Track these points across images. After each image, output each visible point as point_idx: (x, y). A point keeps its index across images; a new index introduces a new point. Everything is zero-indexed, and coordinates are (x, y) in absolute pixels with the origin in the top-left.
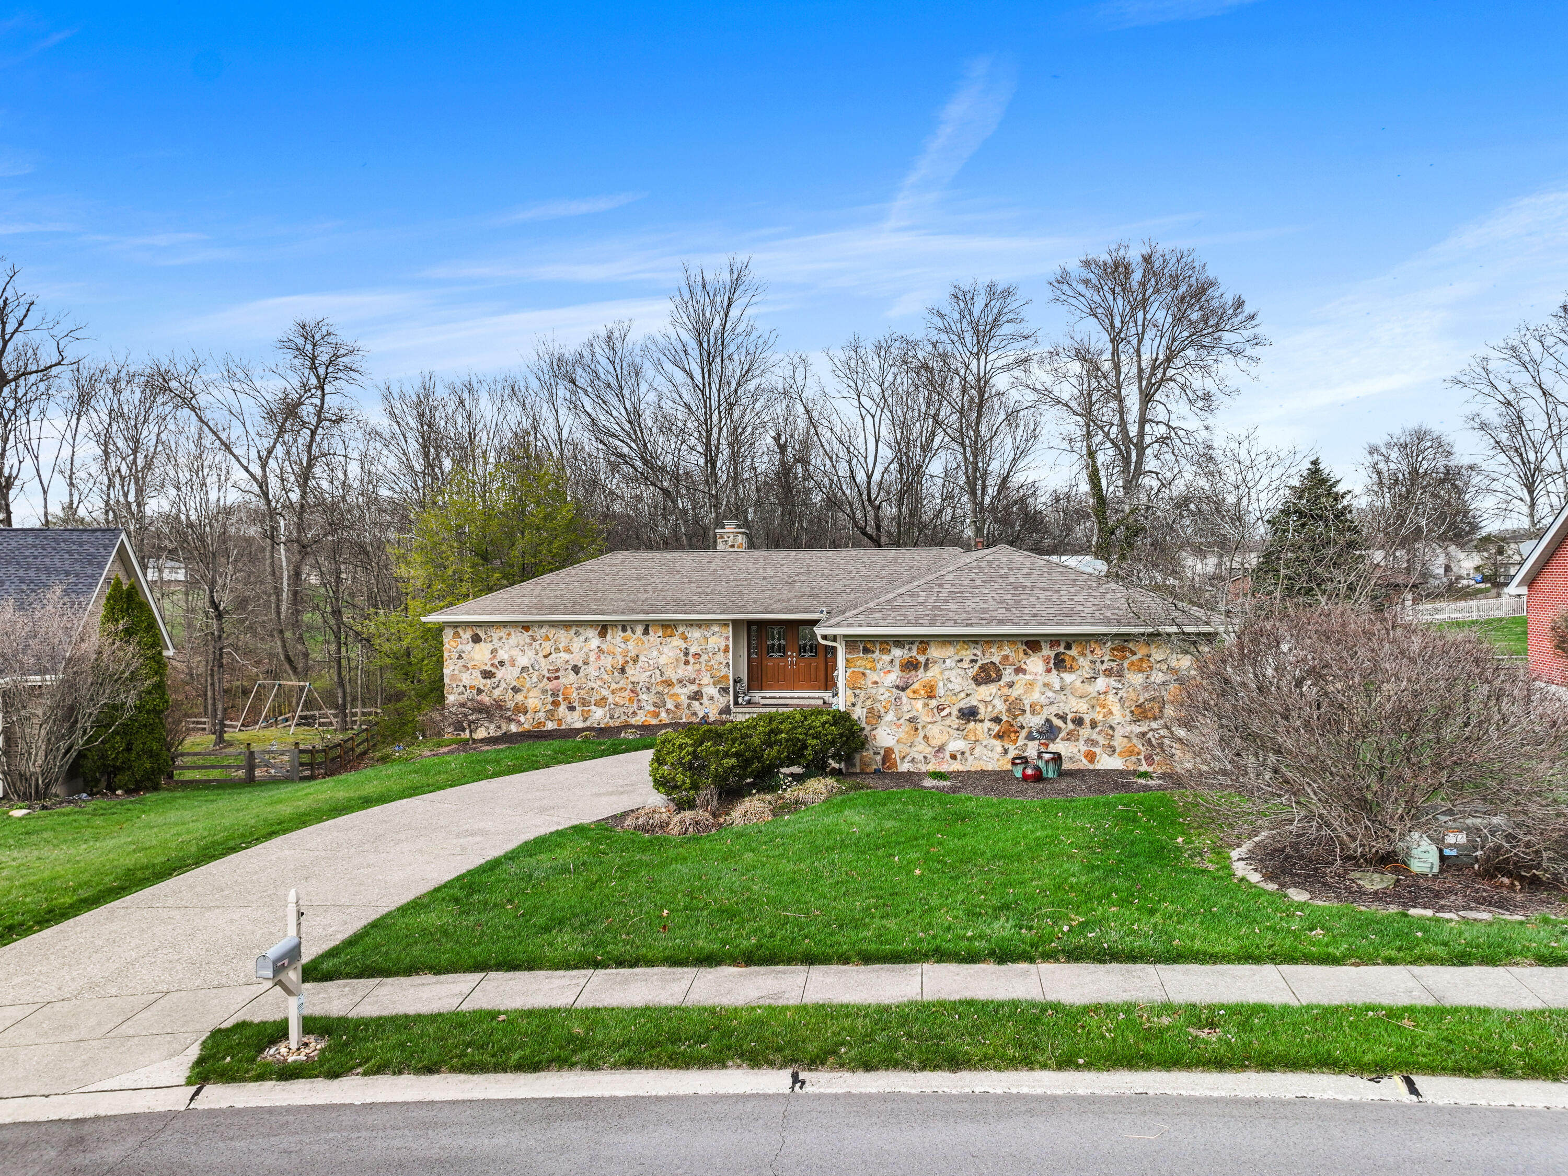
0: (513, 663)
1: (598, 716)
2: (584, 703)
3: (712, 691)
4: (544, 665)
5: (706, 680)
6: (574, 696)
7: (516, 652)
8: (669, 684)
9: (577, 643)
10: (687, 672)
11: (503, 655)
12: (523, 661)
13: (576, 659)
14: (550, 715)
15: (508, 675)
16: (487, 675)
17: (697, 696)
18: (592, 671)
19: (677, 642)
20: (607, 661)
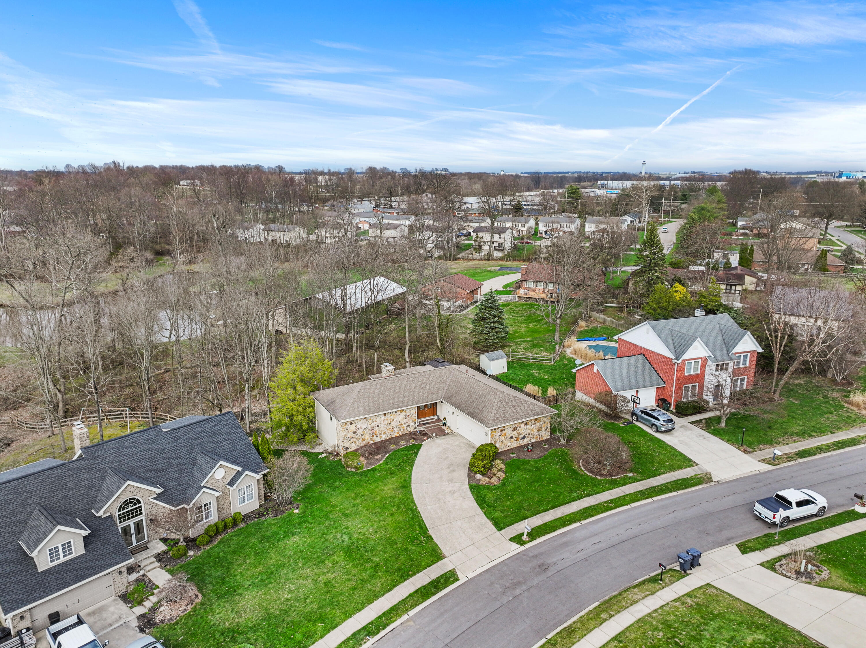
0: (361, 428)
1: (384, 437)
2: (380, 434)
3: (412, 424)
4: (370, 427)
5: (411, 421)
6: (378, 433)
7: (362, 425)
8: (402, 424)
9: (378, 419)
10: (405, 421)
11: (359, 426)
12: (364, 427)
13: (377, 423)
14: (371, 439)
15: (360, 432)
16: (354, 433)
17: (408, 426)
18: (382, 425)
19: (404, 413)
20: (386, 422)
